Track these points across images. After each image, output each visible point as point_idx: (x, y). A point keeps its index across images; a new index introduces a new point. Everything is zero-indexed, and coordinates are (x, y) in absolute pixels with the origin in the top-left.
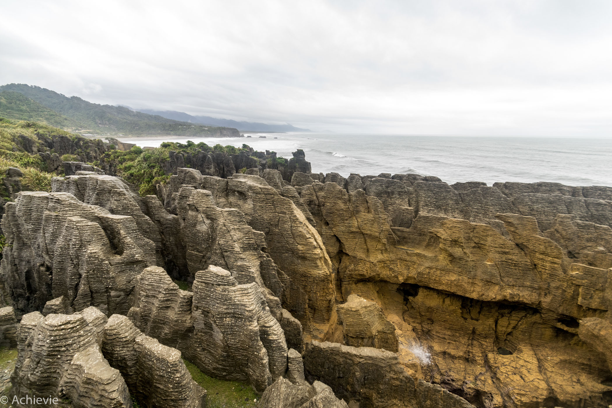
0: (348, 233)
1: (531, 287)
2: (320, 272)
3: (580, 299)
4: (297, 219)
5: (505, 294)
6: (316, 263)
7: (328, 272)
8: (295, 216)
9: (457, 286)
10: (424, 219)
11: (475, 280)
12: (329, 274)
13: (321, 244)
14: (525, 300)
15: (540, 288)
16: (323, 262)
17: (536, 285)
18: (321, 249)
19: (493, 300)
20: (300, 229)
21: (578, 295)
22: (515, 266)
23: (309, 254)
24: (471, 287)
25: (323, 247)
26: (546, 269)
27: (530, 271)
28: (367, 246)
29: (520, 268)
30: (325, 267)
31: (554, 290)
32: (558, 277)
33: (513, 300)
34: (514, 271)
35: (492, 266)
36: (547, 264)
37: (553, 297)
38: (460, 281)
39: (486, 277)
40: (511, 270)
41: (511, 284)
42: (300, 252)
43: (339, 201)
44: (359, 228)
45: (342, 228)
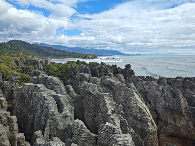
0: (162, 108)
2: (150, 129)
4: (137, 100)
6: (148, 124)
7: (154, 129)
8: (136, 98)
12: (155, 130)
13: (150, 113)
16: (151, 124)
18: (150, 116)
20: (138, 105)
23: (144, 118)
25: (151, 115)
28: (174, 116)
30: (152, 126)
42: (139, 117)
43: (157, 91)
44: (169, 106)
45: (159, 106)
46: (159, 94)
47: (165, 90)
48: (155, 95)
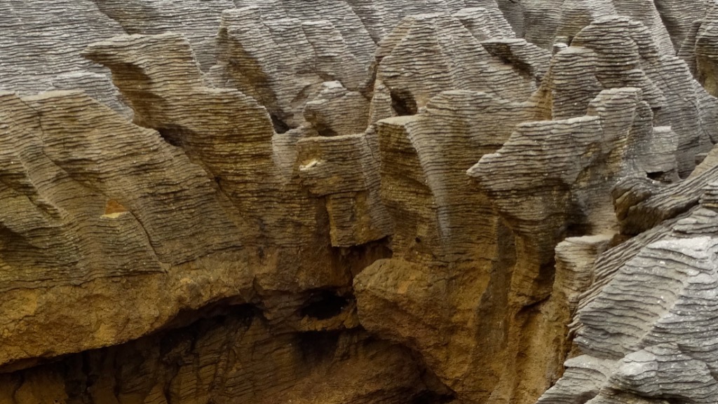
1: (226, 247)
3: (334, 232)
5: (179, 292)
9: (46, 327)
11: (92, 285)
14: (224, 290)
15: (246, 243)
17: (237, 237)
19: (157, 325)
21: (327, 222)
22: (177, 199)
24: (89, 312)
26: (246, 182)
27: (211, 200)
29: (190, 202)
31: (274, 233)
32: (276, 194)
33: (201, 303)
34: (178, 215)
35: (126, 220)
36: (246, 166)
37: (280, 254)
38: (55, 307)
39: (120, 263)
40: (170, 217)
41: (181, 259)
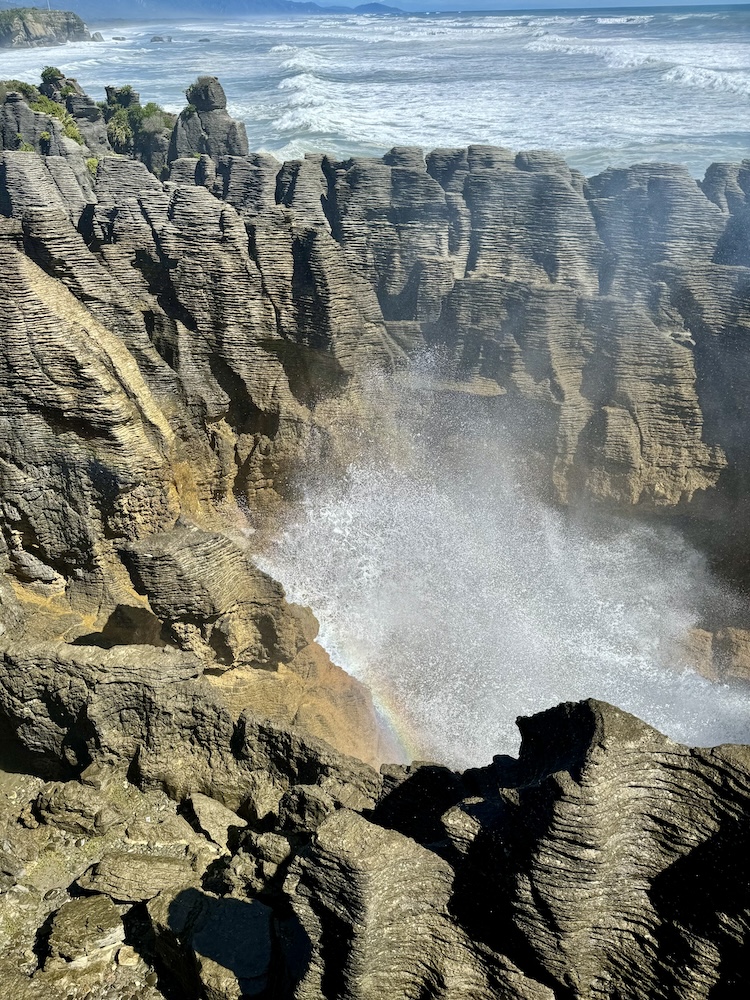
0: (252, 345)
2: (128, 460)
4: (45, 311)
6: (113, 438)
8: (38, 302)
10: (472, 293)
18: (132, 395)
20: (60, 340)
25: (144, 390)
30: (148, 445)
42: (66, 406)
43: (217, 246)
44: (280, 328)
45: (233, 332)
46: (228, 263)
47: (260, 236)
48: (213, 277)
